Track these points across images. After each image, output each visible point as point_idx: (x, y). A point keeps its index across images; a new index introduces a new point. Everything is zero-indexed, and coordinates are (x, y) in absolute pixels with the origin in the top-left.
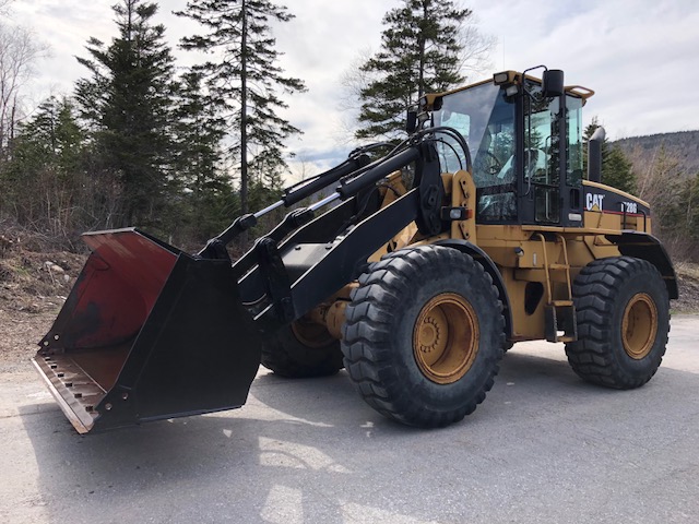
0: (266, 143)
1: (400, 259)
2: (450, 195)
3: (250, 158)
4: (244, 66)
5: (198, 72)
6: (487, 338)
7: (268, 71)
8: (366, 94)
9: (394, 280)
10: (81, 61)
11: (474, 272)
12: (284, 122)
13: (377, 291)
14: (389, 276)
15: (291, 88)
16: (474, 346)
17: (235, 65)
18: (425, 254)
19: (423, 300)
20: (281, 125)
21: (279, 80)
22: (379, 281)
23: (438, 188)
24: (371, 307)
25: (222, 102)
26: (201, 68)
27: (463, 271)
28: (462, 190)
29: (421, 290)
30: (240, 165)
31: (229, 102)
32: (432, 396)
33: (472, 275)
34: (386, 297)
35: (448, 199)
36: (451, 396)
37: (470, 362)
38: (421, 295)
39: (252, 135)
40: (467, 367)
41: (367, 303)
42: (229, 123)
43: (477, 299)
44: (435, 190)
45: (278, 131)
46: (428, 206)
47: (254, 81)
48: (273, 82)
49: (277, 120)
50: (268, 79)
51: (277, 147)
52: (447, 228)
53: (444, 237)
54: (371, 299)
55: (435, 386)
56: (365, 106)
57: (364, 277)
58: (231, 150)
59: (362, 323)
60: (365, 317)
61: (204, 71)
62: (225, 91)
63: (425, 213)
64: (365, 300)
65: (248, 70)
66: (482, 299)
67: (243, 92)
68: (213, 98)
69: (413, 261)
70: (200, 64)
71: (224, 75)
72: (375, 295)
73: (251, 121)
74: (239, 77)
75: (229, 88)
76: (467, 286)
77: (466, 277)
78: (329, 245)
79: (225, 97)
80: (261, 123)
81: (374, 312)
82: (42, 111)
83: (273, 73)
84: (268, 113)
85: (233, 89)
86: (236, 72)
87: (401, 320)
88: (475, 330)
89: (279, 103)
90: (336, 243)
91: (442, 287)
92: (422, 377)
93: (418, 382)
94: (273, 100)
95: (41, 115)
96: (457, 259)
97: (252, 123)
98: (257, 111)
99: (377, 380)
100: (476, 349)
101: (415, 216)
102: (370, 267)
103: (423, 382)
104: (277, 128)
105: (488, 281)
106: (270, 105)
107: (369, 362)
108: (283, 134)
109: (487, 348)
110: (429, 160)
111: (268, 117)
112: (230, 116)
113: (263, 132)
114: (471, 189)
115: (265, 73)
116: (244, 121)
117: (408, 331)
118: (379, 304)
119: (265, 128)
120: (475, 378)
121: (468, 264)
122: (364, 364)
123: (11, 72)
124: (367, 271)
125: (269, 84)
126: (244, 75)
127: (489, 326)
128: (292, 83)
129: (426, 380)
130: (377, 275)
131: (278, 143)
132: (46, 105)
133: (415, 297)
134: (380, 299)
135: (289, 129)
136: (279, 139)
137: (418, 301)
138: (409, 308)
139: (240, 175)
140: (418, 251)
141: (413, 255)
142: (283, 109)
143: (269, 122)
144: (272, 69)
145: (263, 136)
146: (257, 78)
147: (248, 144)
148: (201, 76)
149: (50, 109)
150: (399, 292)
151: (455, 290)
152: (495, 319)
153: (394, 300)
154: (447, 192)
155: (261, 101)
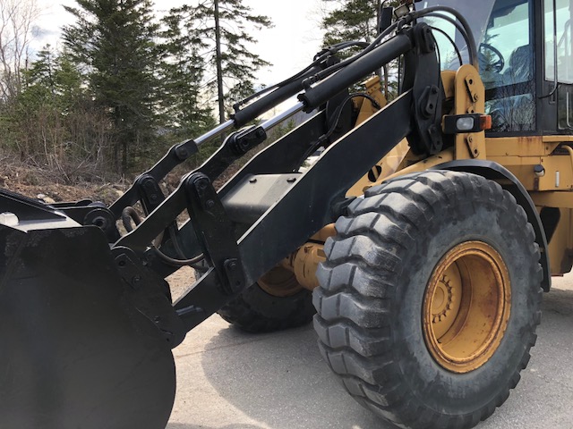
0: (240, 76)
1: (398, 195)
2: (453, 99)
3: (225, 91)
4: (216, 7)
5: (176, 14)
6: (522, 299)
7: (238, 10)
8: (328, 22)
9: (393, 230)
10: (69, 9)
11: (505, 207)
12: (255, 57)
13: (365, 246)
14: (384, 224)
15: (260, 25)
16: (505, 312)
17: (208, 6)
18: (437, 186)
19: (436, 256)
20: (252, 59)
21: (249, 18)
22: (369, 231)
23: (438, 90)
24: (358, 272)
25: (198, 41)
26: (179, 11)
27: (490, 207)
28: (469, 92)
29: (434, 242)
30: (217, 98)
31: (205, 41)
32: (451, 395)
33: (501, 211)
34: (381, 258)
35: (450, 104)
36: (477, 388)
37: (500, 335)
38: (434, 249)
39: (226, 70)
40: (496, 343)
41: (351, 265)
42: (206, 60)
43: (509, 245)
44: (434, 92)
45: (250, 64)
46: (425, 115)
47: (227, 20)
48: (244, 20)
49: (248, 55)
50: (238, 18)
51: (250, 79)
52: (449, 144)
53: (446, 158)
54: (357, 258)
55: (455, 378)
56: (327, 35)
57: (343, 223)
58: (209, 85)
59: (344, 295)
60: (348, 287)
61: (182, 14)
62: (202, 31)
63: (421, 124)
64: (347, 259)
65: (220, 10)
66: (515, 245)
67: (217, 30)
68: (191, 38)
69: (419, 198)
70: (177, 7)
71: (199, 16)
72: (363, 253)
73: (225, 57)
74: (212, 16)
75: (205, 28)
76: (496, 229)
77: (494, 215)
78: (291, 176)
79: (202, 36)
80: (234, 58)
81: (363, 281)
82: (40, 59)
83: (243, 11)
84: (240, 49)
85: (208, 29)
86: (209, 12)
87: (405, 290)
88: (505, 289)
89: (249, 39)
90: (304, 170)
91: (462, 233)
92: (436, 368)
93: (431, 378)
94: (244, 36)
95: (39, 62)
96: (481, 190)
97: (226, 59)
98: (230, 47)
99: (373, 382)
100: (507, 316)
101: (408, 130)
102: (351, 206)
103: (438, 376)
104: (248, 61)
105: (522, 217)
106: (241, 41)
107: (358, 355)
108: (254, 67)
109: (522, 313)
110: (424, 52)
111: (240, 52)
112: (206, 54)
113: (236, 67)
114: (479, 90)
115: (236, 13)
116: (219, 57)
117: (416, 306)
118: (368, 268)
119: (238, 62)
120: (507, 357)
121: (497, 195)
122: (350, 358)
123: (23, 28)
124: (347, 213)
125: (240, 22)
126: (217, 16)
127: (524, 283)
128: (260, 20)
129: (442, 373)
130: (363, 220)
131: (251, 76)
132: (43, 52)
133: (425, 253)
134: (371, 260)
135: (259, 62)
136: (250, 72)
137: (430, 259)
138: (417, 270)
139: (218, 106)
140: (424, 181)
141: (418, 188)
142: (253, 43)
143: (241, 57)
144: (242, 8)
145: (235, 69)
146: (230, 17)
147: (223, 78)
148: (179, 18)
149: (47, 56)
150: (401, 248)
151: (479, 236)
152: (532, 271)
153: (393, 262)
154: (447, 95)
155: (233, 38)
